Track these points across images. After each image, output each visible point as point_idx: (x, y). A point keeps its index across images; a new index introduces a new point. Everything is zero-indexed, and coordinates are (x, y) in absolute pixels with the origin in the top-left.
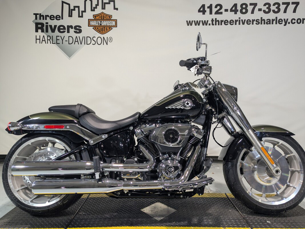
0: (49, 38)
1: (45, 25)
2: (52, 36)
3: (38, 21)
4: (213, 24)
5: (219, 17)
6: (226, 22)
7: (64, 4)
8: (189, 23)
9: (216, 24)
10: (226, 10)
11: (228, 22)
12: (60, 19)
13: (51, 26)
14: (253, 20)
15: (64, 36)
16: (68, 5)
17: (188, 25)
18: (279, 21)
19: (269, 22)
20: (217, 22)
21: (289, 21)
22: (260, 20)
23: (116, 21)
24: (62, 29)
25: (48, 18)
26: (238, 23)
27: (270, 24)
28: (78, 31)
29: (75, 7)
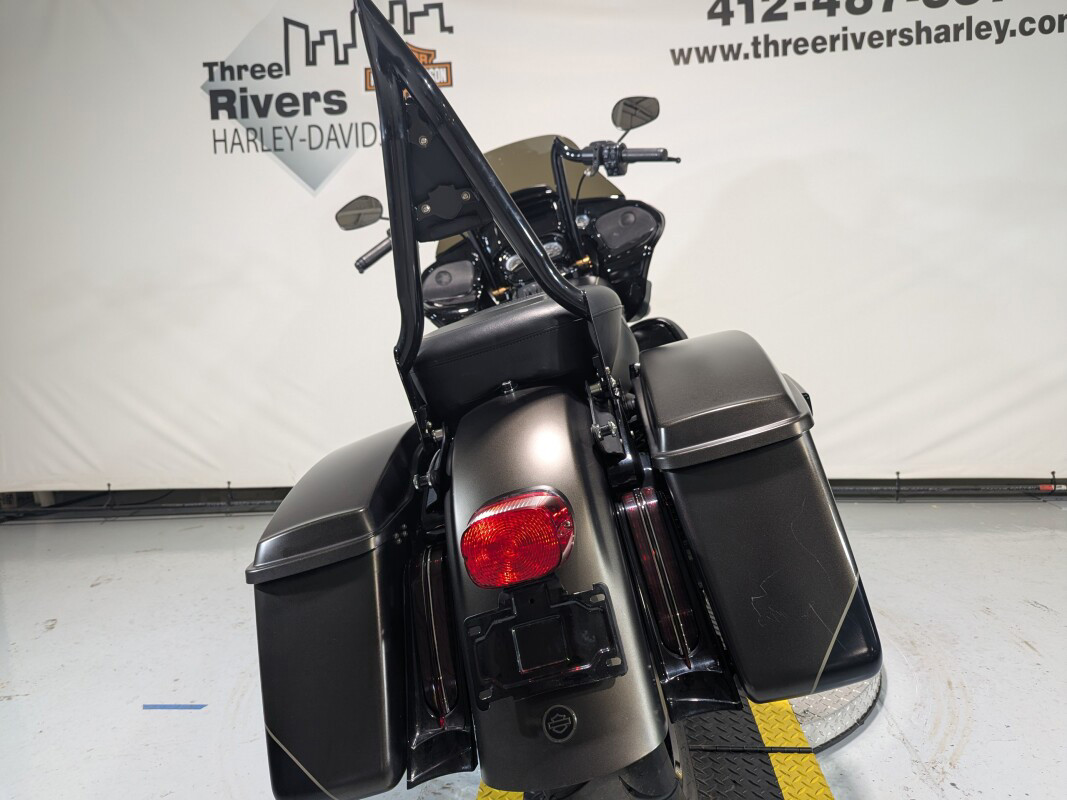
0: (251, 136)
1: (238, 95)
2: (261, 129)
3: (219, 85)
4: (757, 55)
5: (777, 31)
6: (800, 45)
7: (291, 27)
8: (680, 57)
9: (767, 55)
10: (800, 7)
11: (806, 44)
12: (279, 76)
13: (255, 98)
14: (889, 32)
15: (296, 128)
16: (302, 32)
17: (677, 62)
18: (978, 30)
19: (945, 34)
20: (771, 48)
21: (1014, 25)
22: (914, 29)
23: (448, 66)
24: (288, 105)
25: (246, 74)
26: (839, 44)
27: (947, 39)
28: (336, 108)
29: (323, 34)
